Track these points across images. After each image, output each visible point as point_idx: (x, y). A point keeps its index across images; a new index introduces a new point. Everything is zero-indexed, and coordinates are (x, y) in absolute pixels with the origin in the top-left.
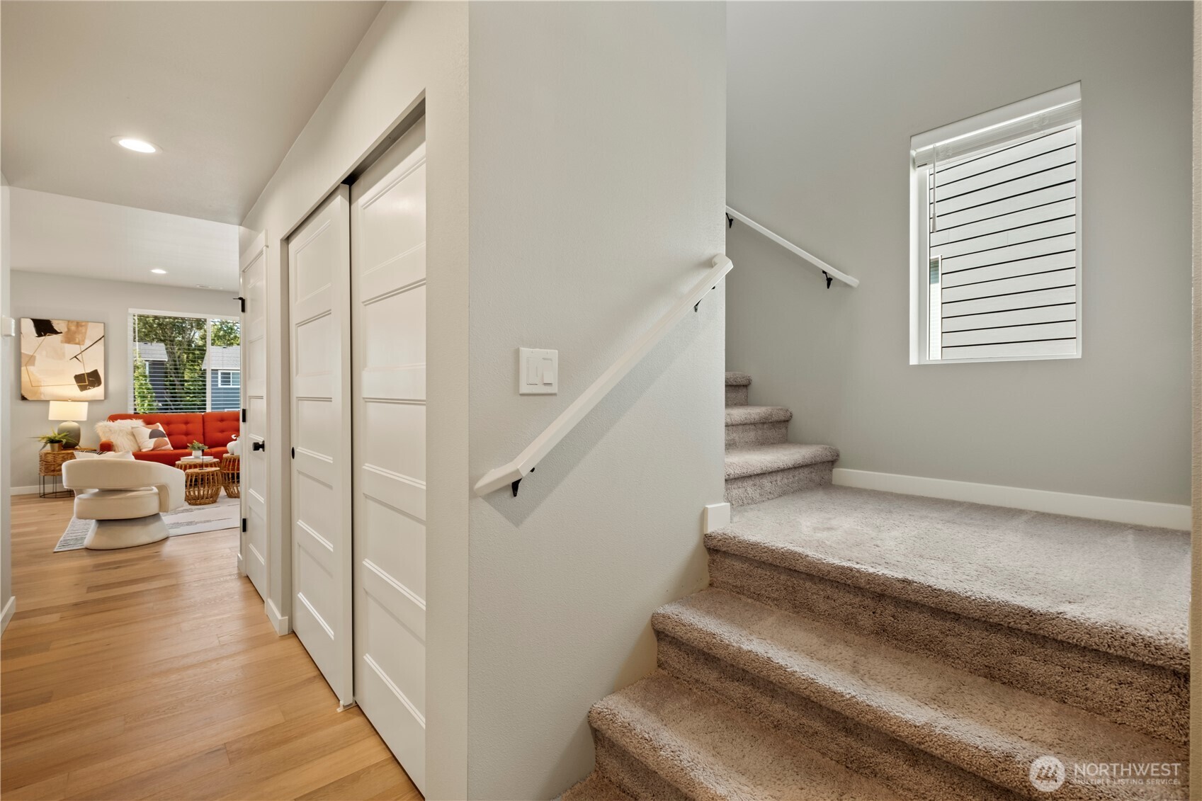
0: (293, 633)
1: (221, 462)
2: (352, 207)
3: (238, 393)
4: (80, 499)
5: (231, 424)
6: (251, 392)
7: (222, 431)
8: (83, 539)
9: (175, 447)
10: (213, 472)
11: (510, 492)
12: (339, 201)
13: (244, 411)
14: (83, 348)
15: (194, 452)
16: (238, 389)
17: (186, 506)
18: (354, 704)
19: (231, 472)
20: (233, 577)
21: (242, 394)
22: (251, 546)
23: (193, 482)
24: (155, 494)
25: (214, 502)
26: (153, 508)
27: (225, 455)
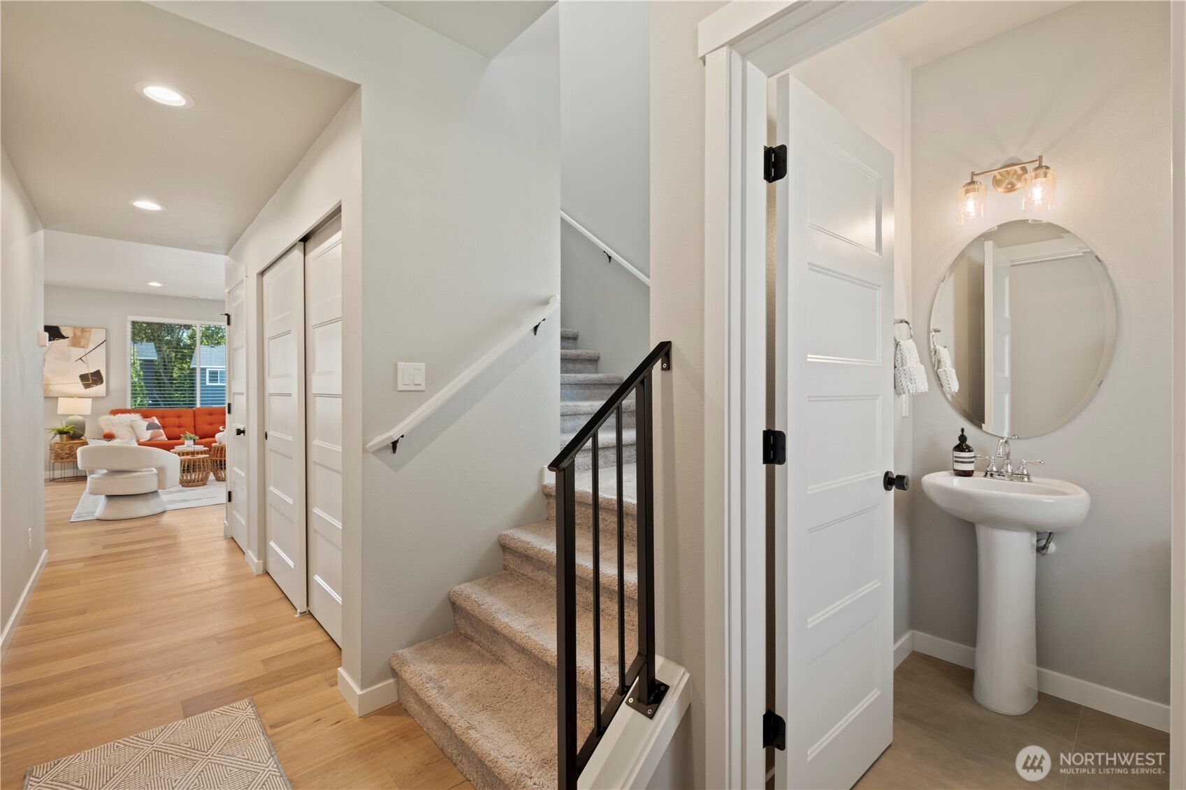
0: (267, 573)
1: (210, 451)
2: (306, 257)
3: (224, 390)
4: (91, 478)
5: (218, 417)
6: (234, 390)
7: (211, 424)
8: (93, 512)
9: (169, 439)
10: (203, 459)
11: (391, 450)
12: (297, 254)
13: (229, 405)
14: (88, 350)
15: (186, 442)
16: (224, 387)
17: (180, 487)
18: (308, 612)
19: (219, 459)
20: (220, 538)
21: (227, 392)
22: (235, 513)
23: (187, 468)
24: (155, 474)
25: (204, 484)
26: (153, 486)
27: (213, 445)
